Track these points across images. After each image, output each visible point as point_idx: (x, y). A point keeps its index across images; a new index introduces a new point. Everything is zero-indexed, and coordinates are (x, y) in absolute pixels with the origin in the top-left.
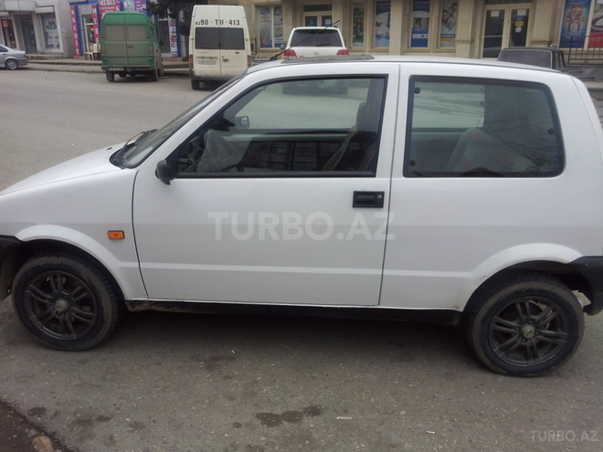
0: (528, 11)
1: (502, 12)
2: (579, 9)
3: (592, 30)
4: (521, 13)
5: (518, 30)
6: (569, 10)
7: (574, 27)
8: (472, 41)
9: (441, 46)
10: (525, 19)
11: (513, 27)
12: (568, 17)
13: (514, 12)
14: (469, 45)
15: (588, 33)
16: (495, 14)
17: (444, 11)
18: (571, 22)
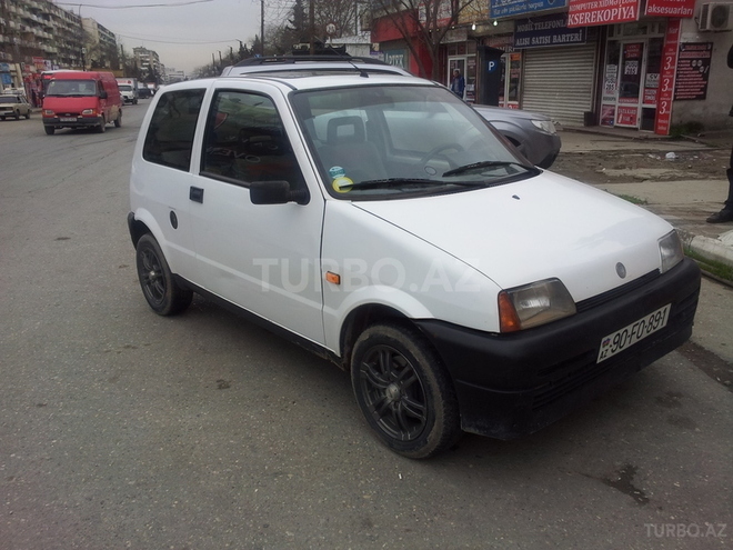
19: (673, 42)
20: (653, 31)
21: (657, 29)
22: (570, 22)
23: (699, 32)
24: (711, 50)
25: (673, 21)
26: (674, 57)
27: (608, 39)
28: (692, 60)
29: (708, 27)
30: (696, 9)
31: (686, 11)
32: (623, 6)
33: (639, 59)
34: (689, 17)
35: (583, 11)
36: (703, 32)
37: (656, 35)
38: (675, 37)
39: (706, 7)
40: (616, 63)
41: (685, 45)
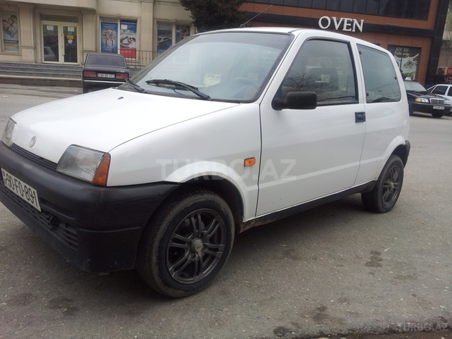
0: (75, 28)
1: (56, 27)
2: (110, 31)
3: (121, 46)
4: (71, 30)
5: (70, 42)
6: (104, 31)
7: (109, 42)
8: (35, 48)
9: (5, 49)
10: (74, 34)
11: (66, 40)
12: (104, 35)
13: (65, 29)
14: (33, 51)
15: (119, 47)
16: (50, 28)
17: (4, 21)
18: (107, 39)
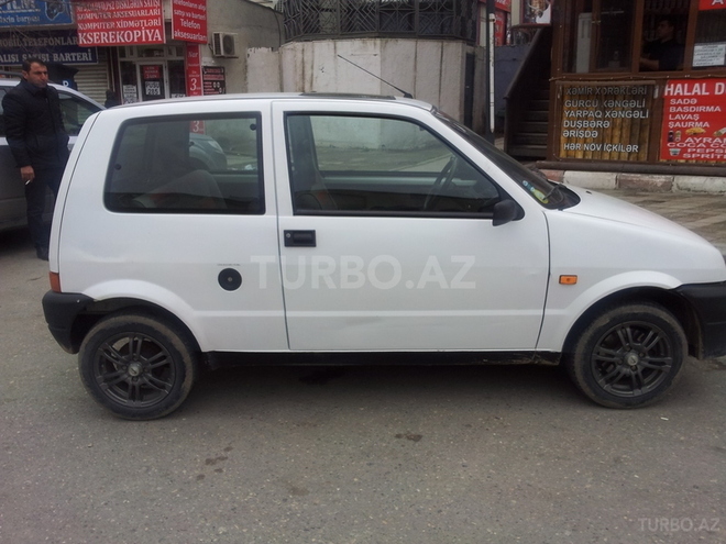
19: (195, 65)
20: (170, 53)
21: (174, 52)
22: (82, 41)
23: (214, 57)
24: (223, 74)
25: (192, 46)
26: (198, 79)
27: (120, 60)
28: (213, 81)
29: (222, 53)
30: (209, 37)
31: (202, 38)
32: (146, 28)
33: (161, 80)
34: (204, 43)
35: (97, 30)
36: (217, 57)
37: (175, 58)
38: (197, 60)
39: (217, 36)
40: (134, 83)
41: (206, 67)
